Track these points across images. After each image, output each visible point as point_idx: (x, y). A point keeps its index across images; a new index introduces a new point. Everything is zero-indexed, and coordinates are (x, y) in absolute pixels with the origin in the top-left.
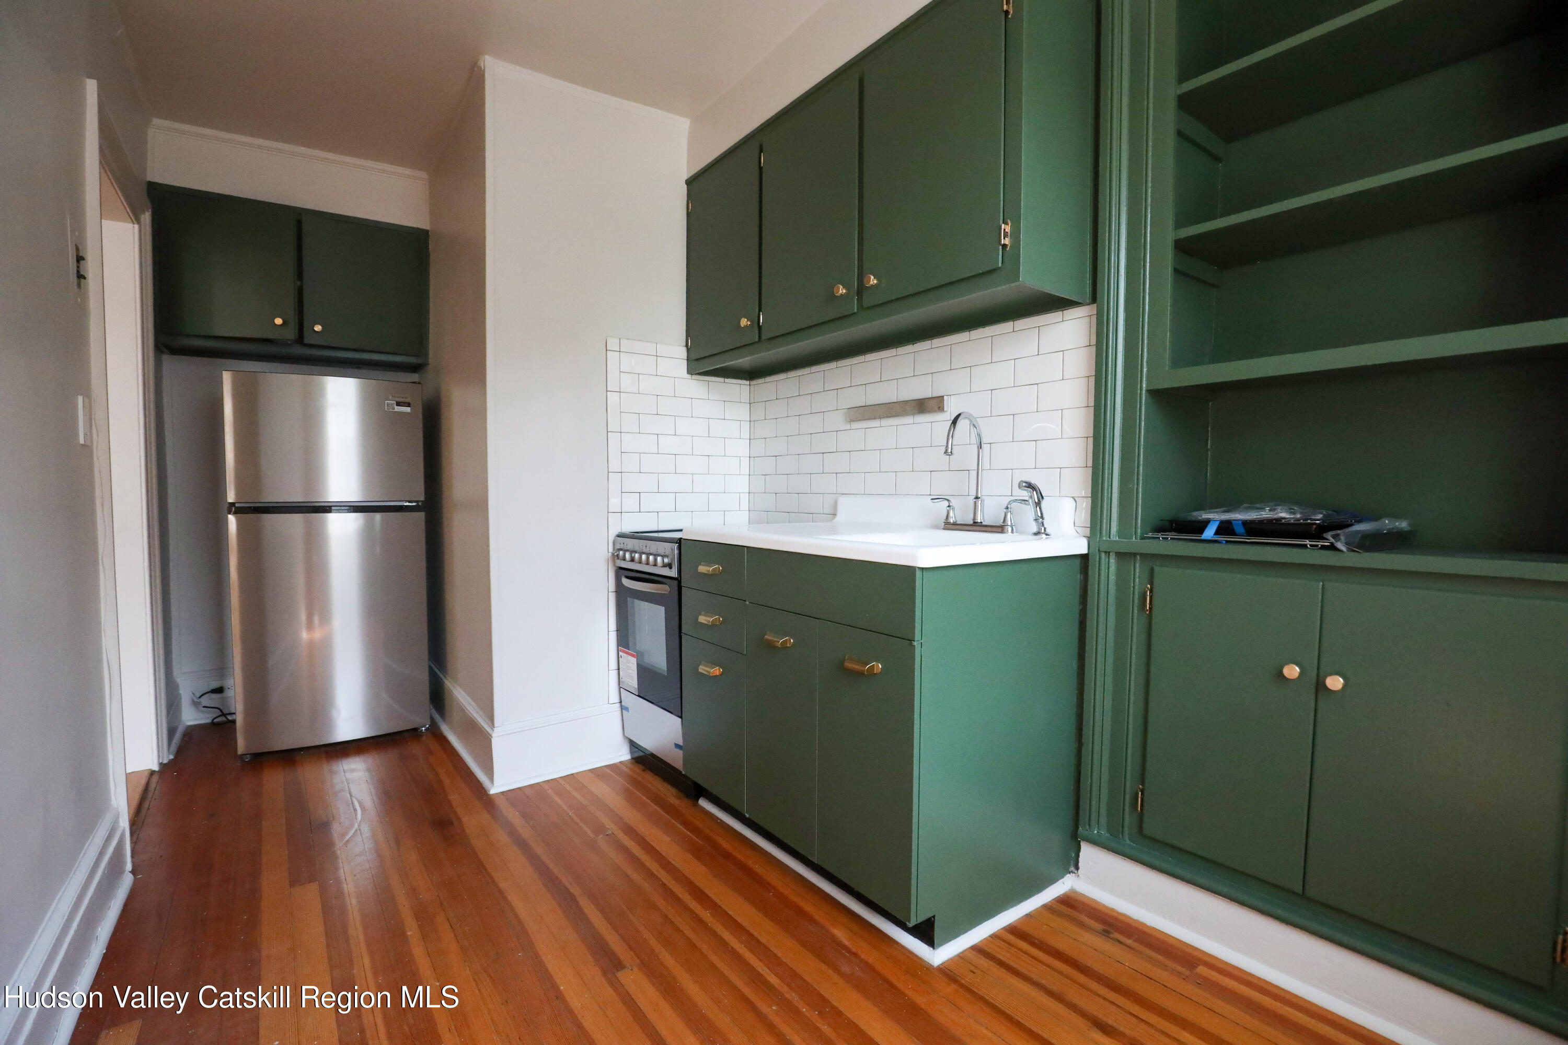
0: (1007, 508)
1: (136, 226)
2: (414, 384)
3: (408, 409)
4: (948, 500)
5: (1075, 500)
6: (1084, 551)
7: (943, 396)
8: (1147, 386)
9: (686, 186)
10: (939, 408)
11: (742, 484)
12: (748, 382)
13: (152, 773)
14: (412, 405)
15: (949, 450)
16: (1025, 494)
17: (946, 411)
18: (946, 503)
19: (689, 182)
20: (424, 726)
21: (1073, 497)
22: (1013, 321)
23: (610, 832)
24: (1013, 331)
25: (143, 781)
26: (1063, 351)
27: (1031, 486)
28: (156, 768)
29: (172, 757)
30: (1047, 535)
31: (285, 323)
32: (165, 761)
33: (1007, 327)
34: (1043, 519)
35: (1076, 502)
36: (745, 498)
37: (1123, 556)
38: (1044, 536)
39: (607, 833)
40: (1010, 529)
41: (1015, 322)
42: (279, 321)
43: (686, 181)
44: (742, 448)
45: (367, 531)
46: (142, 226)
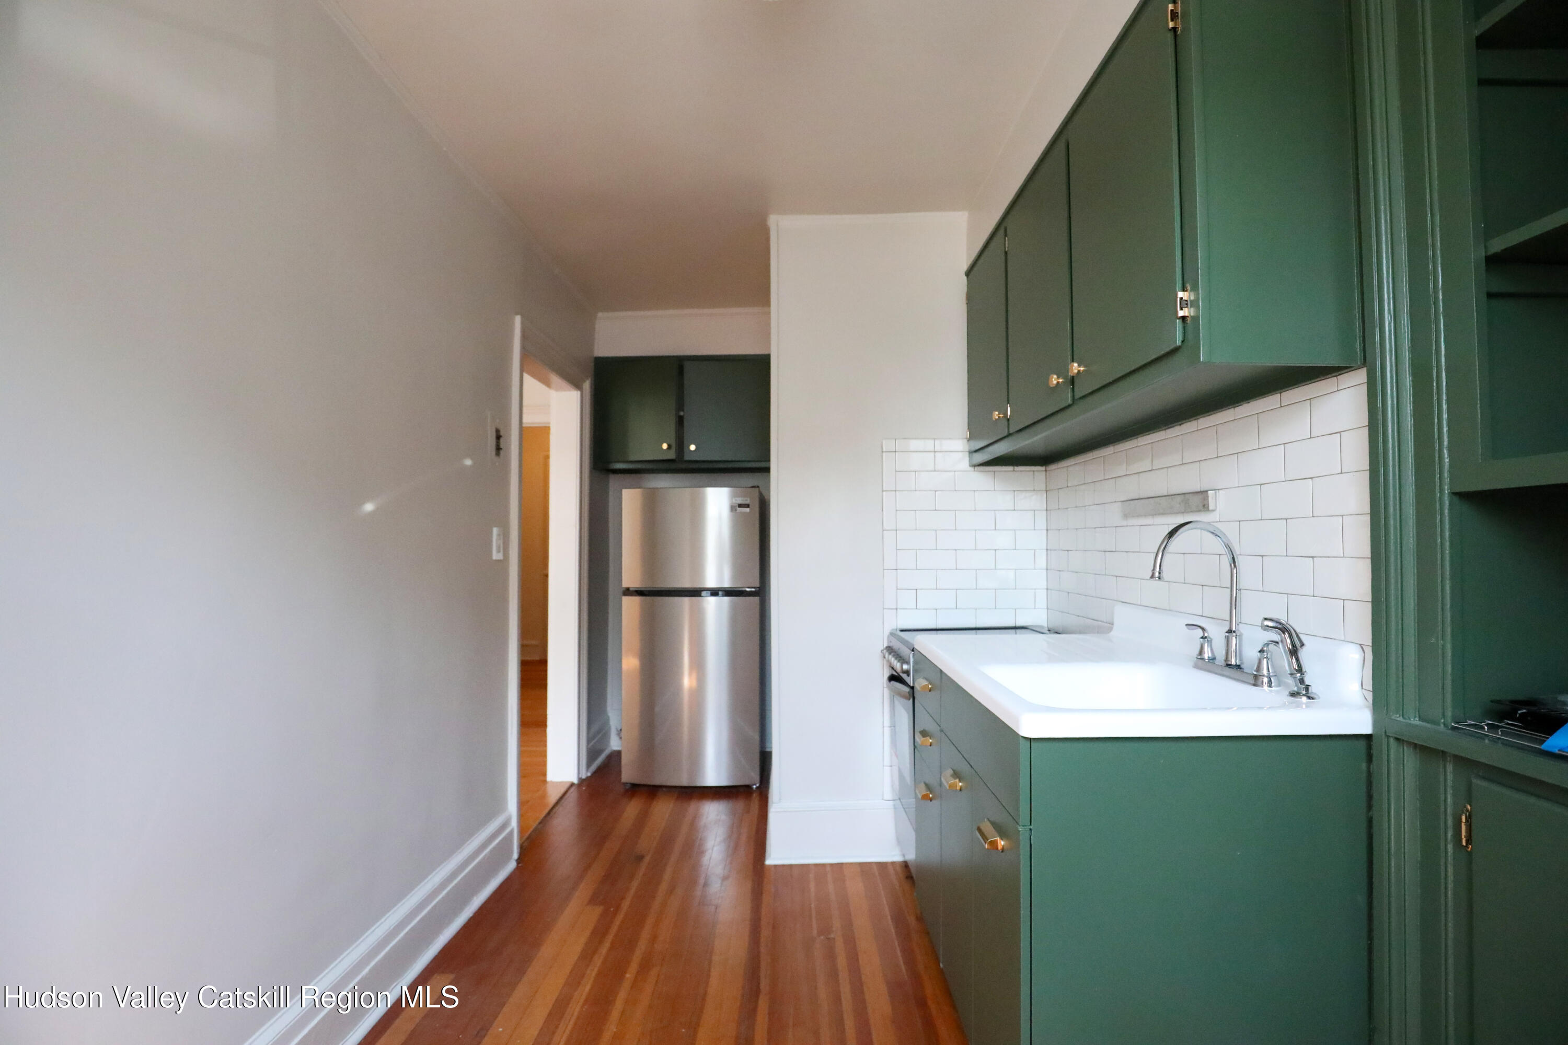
0: (1261, 651)
1: (579, 393)
2: (753, 489)
3: (747, 510)
4: (1203, 629)
5: (1362, 648)
6: (1367, 729)
7: (1207, 491)
8: (1451, 488)
9: (965, 278)
10: (1204, 506)
11: (1039, 580)
12: (1043, 468)
13: (572, 785)
14: (750, 506)
15: (1157, 574)
16: (1275, 636)
17: (1213, 511)
18: (1199, 633)
19: (968, 274)
20: (755, 785)
21: (1361, 645)
22: (1280, 393)
23: (832, 936)
24: (1281, 407)
25: (563, 790)
26: (1340, 432)
27: (1283, 629)
28: (576, 781)
29: (589, 774)
30: (1309, 698)
31: (669, 447)
32: (584, 777)
33: (1271, 401)
34: (1302, 674)
35: (1364, 653)
36: (1042, 595)
37: (1426, 751)
38: (1304, 699)
39: (829, 936)
40: (1266, 680)
41: (1283, 394)
42: (665, 446)
43: (965, 273)
44: (1038, 540)
45: (734, 610)
46: (584, 392)
